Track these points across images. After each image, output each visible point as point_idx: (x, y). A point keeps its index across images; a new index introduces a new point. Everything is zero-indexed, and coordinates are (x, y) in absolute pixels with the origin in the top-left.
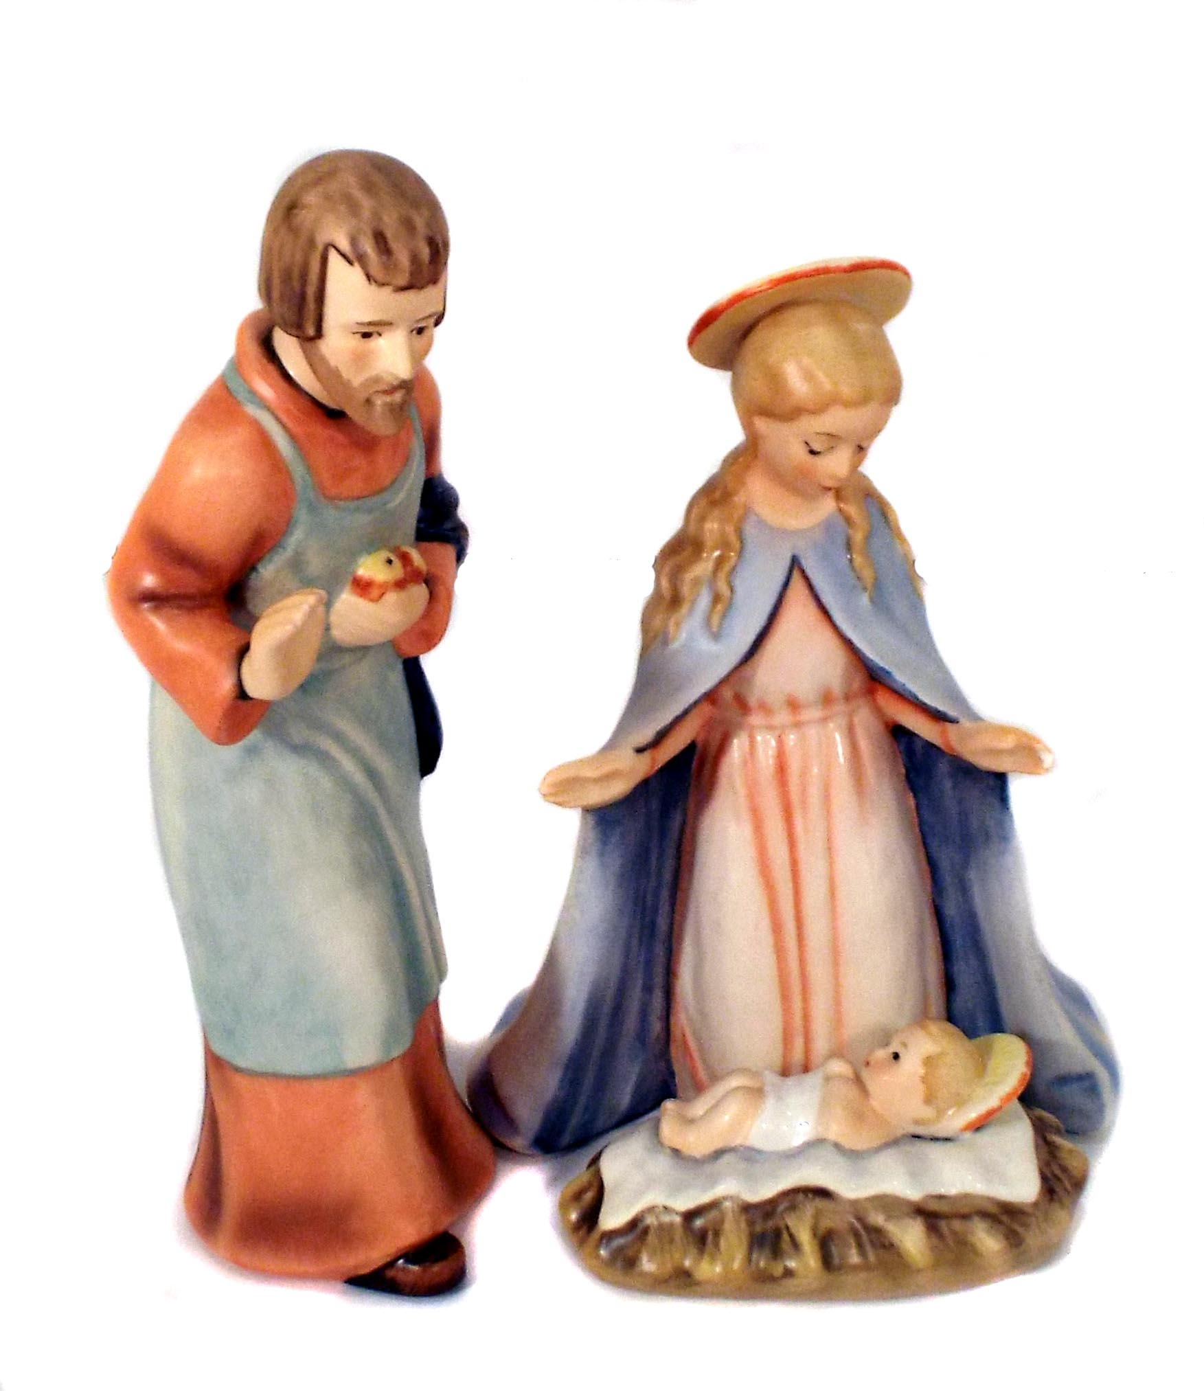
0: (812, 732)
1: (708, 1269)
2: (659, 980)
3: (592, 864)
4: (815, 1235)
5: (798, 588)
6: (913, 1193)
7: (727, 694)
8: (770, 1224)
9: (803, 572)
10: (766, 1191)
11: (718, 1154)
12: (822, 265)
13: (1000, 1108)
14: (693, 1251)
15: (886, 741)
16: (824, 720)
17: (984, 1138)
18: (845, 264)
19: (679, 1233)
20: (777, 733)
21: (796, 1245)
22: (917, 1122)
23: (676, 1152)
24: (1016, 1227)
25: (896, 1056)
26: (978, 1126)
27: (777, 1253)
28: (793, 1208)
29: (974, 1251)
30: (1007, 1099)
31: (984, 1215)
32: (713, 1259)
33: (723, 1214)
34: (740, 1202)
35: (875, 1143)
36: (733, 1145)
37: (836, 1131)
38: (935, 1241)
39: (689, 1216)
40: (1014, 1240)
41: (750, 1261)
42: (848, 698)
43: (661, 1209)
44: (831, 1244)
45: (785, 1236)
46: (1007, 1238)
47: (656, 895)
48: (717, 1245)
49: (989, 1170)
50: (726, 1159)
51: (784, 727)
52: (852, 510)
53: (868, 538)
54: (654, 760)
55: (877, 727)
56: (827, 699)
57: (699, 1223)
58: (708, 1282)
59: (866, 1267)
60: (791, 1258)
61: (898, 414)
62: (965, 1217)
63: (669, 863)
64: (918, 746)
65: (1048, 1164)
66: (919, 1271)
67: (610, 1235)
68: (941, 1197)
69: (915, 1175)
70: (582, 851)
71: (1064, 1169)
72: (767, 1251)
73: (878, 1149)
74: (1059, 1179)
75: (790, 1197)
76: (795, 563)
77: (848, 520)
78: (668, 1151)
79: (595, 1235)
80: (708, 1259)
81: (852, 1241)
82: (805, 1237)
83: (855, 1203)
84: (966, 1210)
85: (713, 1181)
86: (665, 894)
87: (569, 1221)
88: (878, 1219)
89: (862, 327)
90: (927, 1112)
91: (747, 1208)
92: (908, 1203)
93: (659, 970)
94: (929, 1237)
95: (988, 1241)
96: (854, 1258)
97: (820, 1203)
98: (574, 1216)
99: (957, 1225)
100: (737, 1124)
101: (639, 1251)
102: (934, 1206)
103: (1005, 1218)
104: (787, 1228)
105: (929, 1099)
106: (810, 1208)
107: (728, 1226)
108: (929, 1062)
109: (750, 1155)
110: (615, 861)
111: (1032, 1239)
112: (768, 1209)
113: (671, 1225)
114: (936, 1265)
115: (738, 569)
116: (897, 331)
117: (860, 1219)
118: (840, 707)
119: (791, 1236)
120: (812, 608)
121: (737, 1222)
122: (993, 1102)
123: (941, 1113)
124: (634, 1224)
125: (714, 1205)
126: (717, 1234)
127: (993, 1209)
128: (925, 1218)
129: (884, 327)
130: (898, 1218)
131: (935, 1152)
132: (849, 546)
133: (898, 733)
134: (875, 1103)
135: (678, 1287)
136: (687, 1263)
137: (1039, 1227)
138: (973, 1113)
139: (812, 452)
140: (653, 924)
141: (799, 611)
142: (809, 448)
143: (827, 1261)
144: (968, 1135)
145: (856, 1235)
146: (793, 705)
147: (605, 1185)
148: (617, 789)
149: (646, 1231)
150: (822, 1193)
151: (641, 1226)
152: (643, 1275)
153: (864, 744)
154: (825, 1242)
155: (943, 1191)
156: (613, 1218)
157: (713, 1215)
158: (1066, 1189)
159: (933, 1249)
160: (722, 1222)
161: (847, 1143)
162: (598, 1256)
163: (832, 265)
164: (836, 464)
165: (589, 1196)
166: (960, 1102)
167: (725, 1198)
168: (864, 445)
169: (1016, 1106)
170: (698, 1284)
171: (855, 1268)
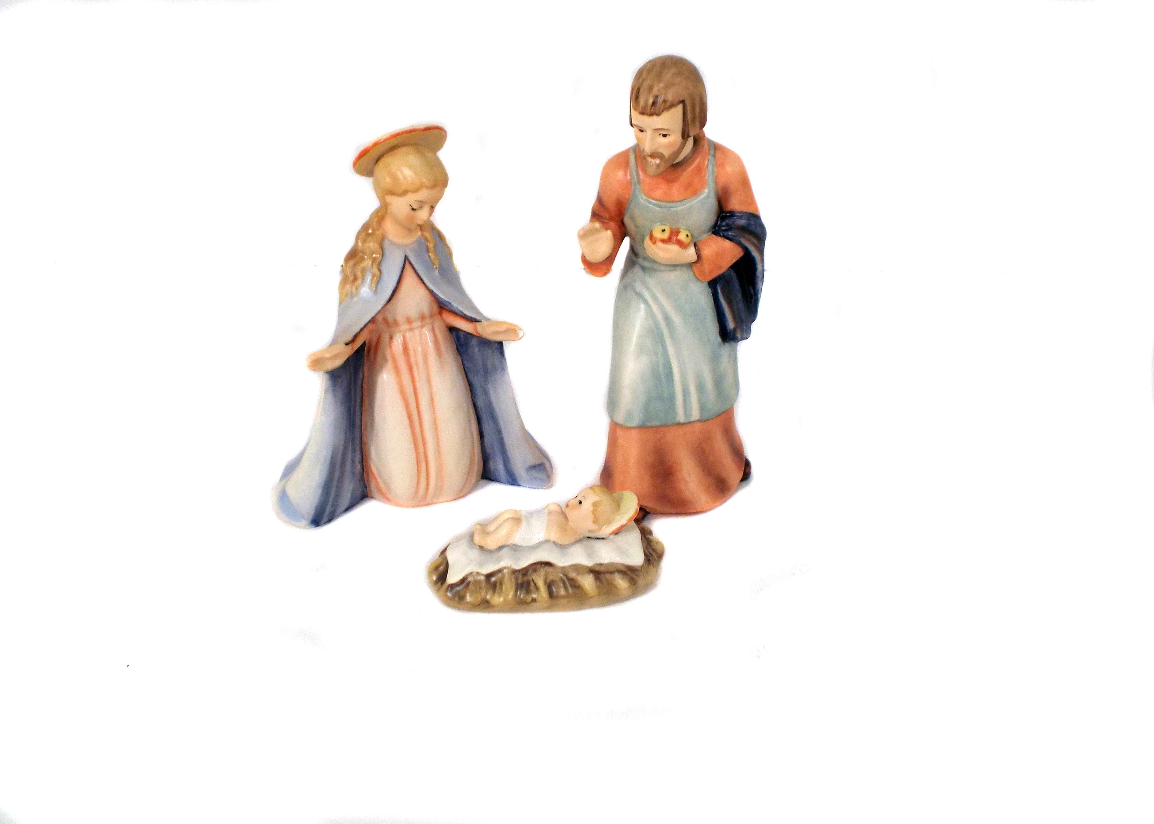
0: (417, 332)
1: (497, 600)
2: (358, 446)
3: (330, 396)
4: (545, 583)
5: (408, 270)
6: (588, 563)
7: (380, 318)
8: (525, 578)
9: (410, 263)
10: (524, 564)
11: (501, 548)
12: (413, 128)
13: (626, 524)
14: (491, 592)
15: (447, 333)
16: (422, 327)
17: (619, 538)
18: (422, 127)
19: (484, 584)
20: (402, 334)
21: (537, 588)
22: (590, 531)
23: (481, 548)
24: (634, 576)
25: (580, 502)
26: (616, 533)
27: (528, 592)
28: (535, 571)
29: (616, 587)
30: (629, 521)
31: (620, 572)
32: (499, 594)
33: (504, 575)
34: (512, 570)
35: (573, 541)
36: (507, 544)
37: (553, 537)
38: (598, 583)
39: (489, 576)
40: (633, 582)
41: (517, 594)
42: (431, 316)
43: (476, 573)
44: (552, 586)
45: (532, 584)
46: (630, 582)
47: (355, 407)
48: (502, 589)
49: (621, 551)
50: (505, 550)
51: (405, 331)
52: (427, 235)
53: (435, 246)
54: (352, 348)
55: (444, 329)
56: (422, 318)
57: (493, 579)
58: (498, 606)
59: (568, 596)
60: (534, 593)
61: (447, 191)
62: (611, 573)
63: (359, 394)
64: (462, 335)
65: (647, 548)
66: (591, 597)
67: (452, 586)
68: (601, 565)
69: (590, 555)
70: (326, 391)
71: (654, 550)
72: (524, 592)
73: (573, 544)
74: (652, 555)
75: (533, 567)
76: (406, 258)
77: (426, 239)
78: (478, 547)
79: (445, 586)
80: (497, 595)
81: (562, 585)
82: (541, 584)
83: (564, 568)
84: (612, 570)
85: (499, 560)
86: (358, 409)
87: (432, 580)
88: (572, 575)
89: (430, 155)
90: (594, 527)
91: (514, 572)
92: (587, 567)
93: (357, 442)
94: (596, 582)
95: (621, 583)
96: (562, 592)
97: (548, 569)
98: (435, 578)
99: (608, 576)
100: (509, 534)
101: (465, 592)
102: (598, 569)
103: (629, 573)
104: (533, 580)
105: (595, 522)
106: (543, 571)
107: (506, 580)
108: (595, 505)
109: (515, 548)
110: (340, 394)
111: (641, 582)
112: (525, 572)
113: (480, 580)
114: (599, 595)
115: (382, 262)
116: (444, 155)
117: (565, 575)
118: (428, 321)
119: (535, 584)
120: (415, 278)
121: (510, 578)
122: (624, 521)
123: (600, 528)
124: (463, 580)
125: (500, 571)
126: (501, 584)
127: (623, 569)
128: (594, 574)
129: (437, 153)
130: (583, 574)
131: (598, 544)
132: (428, 250)
133: (452, 329)
134: (571, 523)
135: (484, 608)
136: (488, 597)
137: (644, 576)
138: (614, 527)
139: (413, 209)
140: (354, 421)
141: (410, 279)
142: (412, 208)
143: (551, 595)
144: (612, 536)
145: (564, 583)
146: (409, 321)
147: (449, 562)
148: (339, 362)
149: (469, 584)
150: (548, 564)
151: (466, 582)
152: (468, 603)
153: (439, 336)
154: (549, 586)
155: (602, 561)
156: (452, 578)
157: (500, 575)
158: (655, 559)
159: (598, 587)
160: (503, 578)
161: (559, 542)
162: (446, 595)
163: (418, 128)
164: (422, 215)
165: (442, 568)
166: (609, 522)
167: (505, 568)
168: (434, 206)
169: (633, 524)
170: (493, 606)
171: (564, 597)
